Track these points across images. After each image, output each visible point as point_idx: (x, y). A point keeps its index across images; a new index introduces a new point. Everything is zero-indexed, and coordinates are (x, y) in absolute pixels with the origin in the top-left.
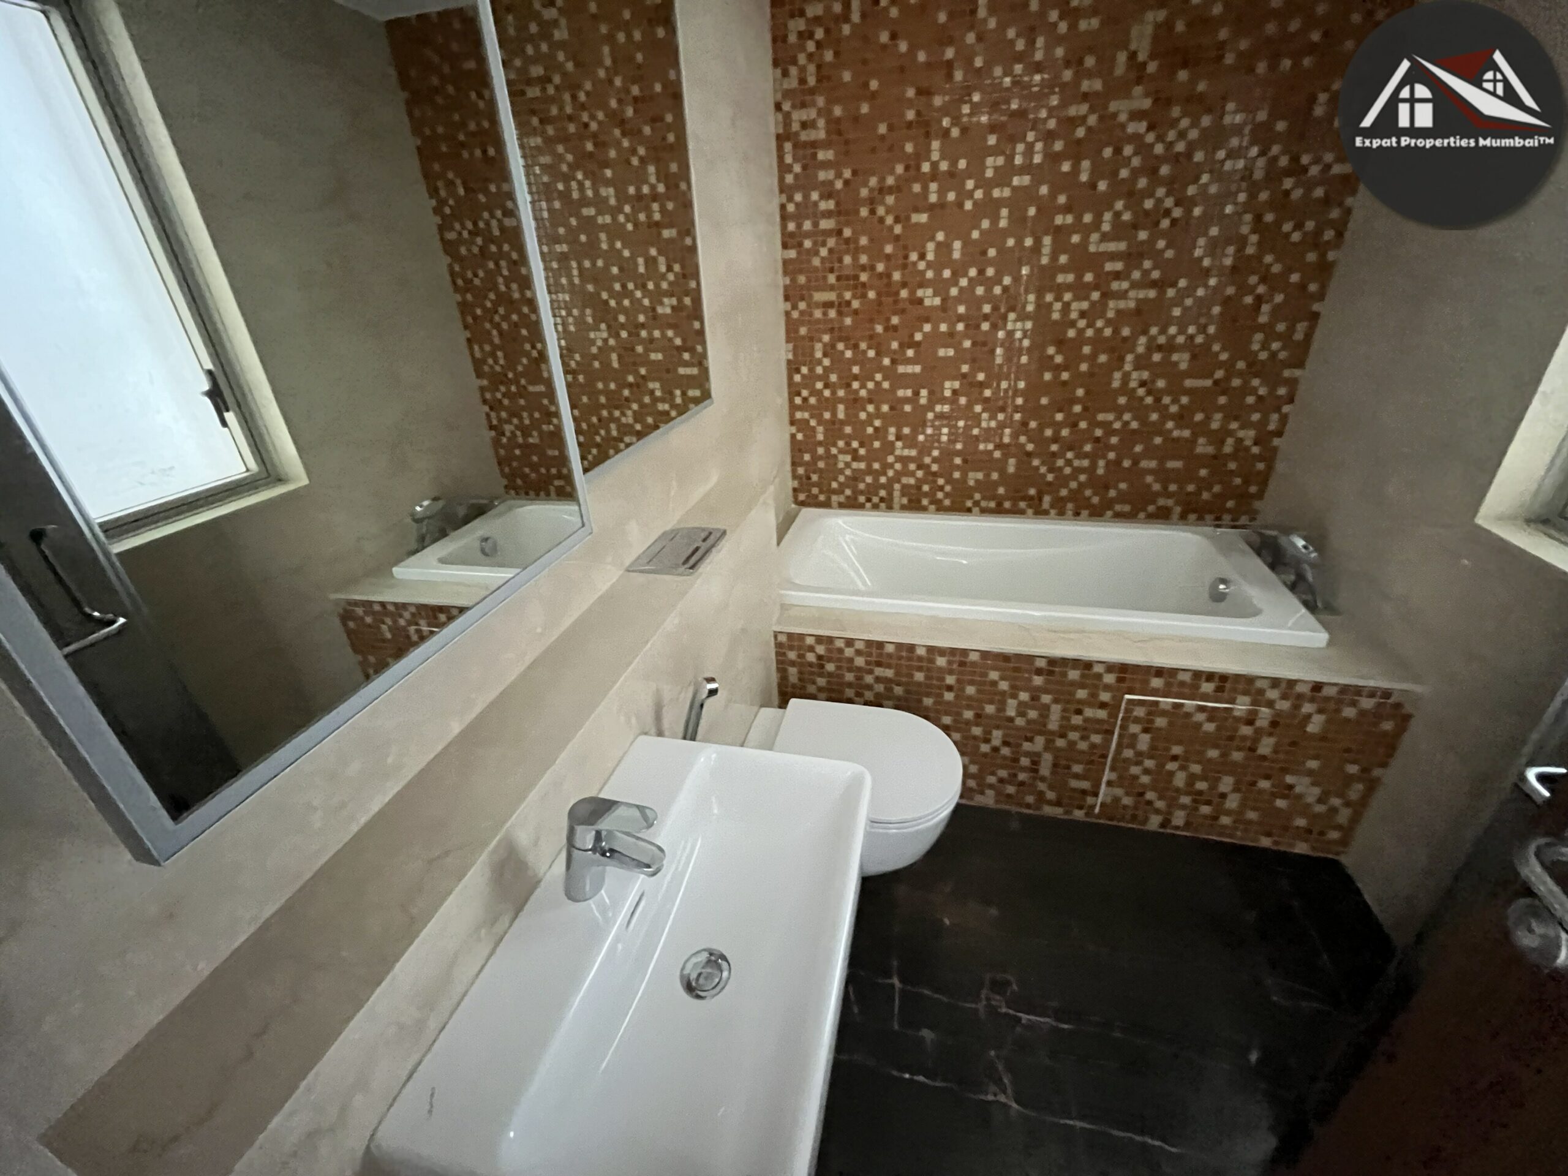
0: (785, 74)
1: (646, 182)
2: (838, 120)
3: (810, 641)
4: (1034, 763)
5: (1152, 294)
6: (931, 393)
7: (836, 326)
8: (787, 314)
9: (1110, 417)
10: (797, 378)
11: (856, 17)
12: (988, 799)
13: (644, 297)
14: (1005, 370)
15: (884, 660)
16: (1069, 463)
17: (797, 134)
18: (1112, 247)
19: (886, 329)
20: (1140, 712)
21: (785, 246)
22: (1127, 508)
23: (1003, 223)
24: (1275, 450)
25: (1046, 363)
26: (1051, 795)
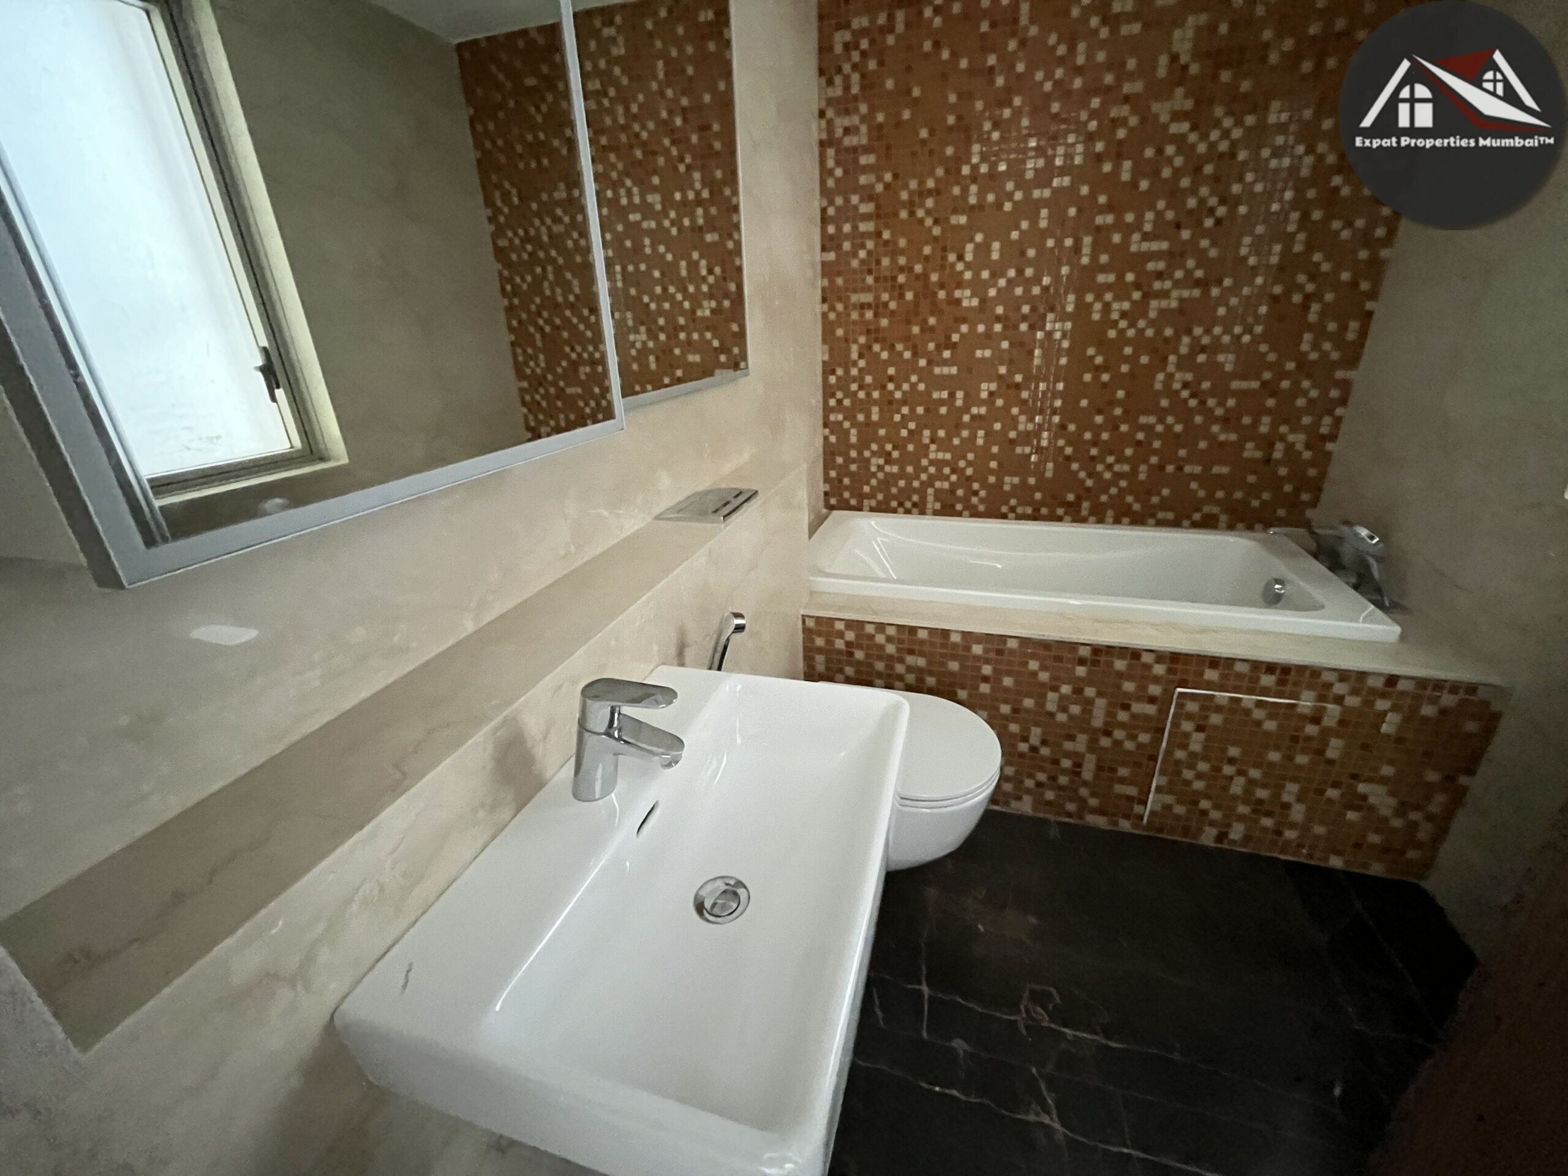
0: (830, 83)
1: (692, 187)
2: (880, 127)
3: (840, 626)
4: (1078, 765)
5: (1196, 293)
6: (967, 396)
7: (872, 327)
8: (824, 315)
9: (1152, 419)
10: (833, 379)
11: (900, 27)
12: (1025, 806)
13: (684, 299)
14: (1044, 372)
15: (916, 647)
16: (1109, 467)
17: (840, 140)
18: (1155, 246)
19: (922, 330)
20: (1192, 707)
21: (824, 249)
22: (1170, 515)
23: (1043, 224)
24: (1329, 455)
25: (1087, 364)
26: (1093, 802)
